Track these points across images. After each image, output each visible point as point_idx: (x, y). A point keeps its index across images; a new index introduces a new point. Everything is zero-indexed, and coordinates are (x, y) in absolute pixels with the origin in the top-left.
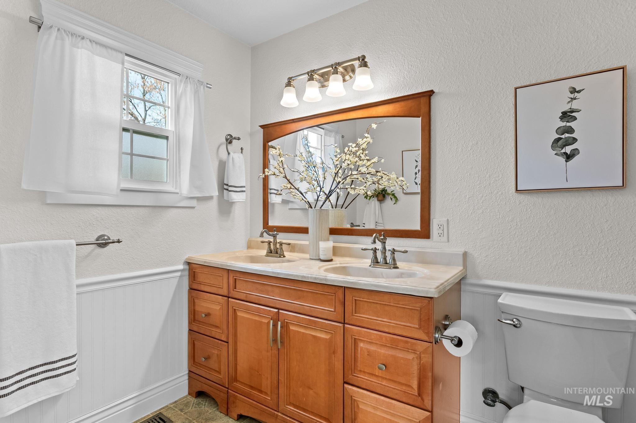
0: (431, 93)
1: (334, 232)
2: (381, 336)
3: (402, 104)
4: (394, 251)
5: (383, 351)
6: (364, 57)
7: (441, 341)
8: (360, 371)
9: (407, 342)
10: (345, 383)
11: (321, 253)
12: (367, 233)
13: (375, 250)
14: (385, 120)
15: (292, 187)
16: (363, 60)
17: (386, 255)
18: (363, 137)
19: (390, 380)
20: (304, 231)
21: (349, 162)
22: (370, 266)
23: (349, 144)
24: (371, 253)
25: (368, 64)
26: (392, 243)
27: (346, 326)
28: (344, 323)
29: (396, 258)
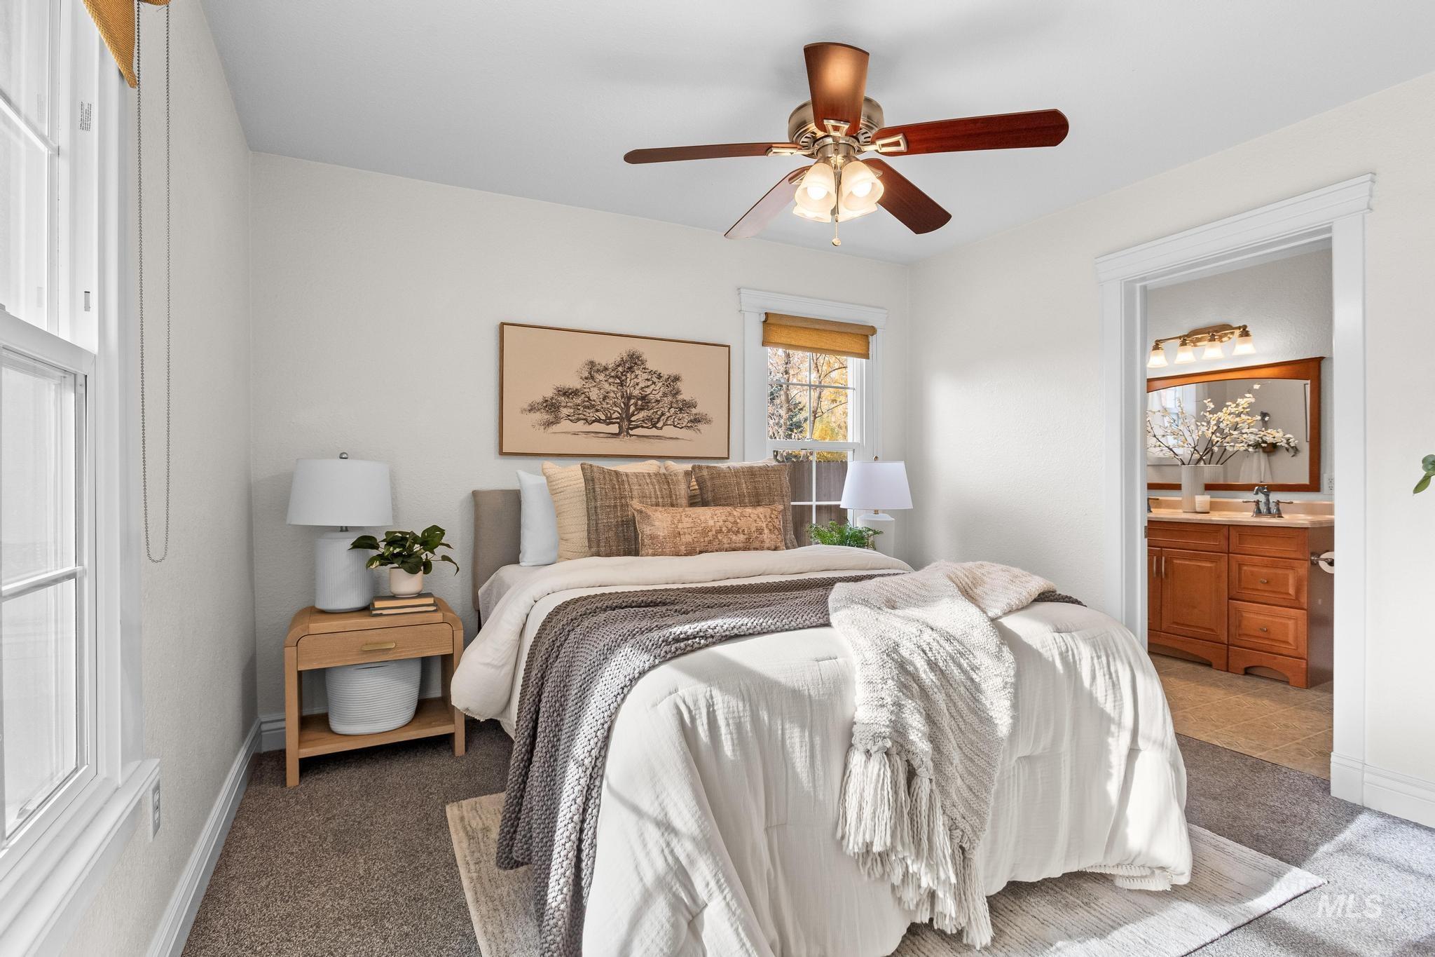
0: (1321, 359)
1: (1209, 487)
2: (1263, 559)
3: (1289, 367)
4: (1278, 503)
5: (1265, 570)
6: (1245, 327)
7: (1318, 563)
8: (1244, 588)
9: (1286, 562)
10: (1229, 599)
11: (1197, 505)
12: (1248, 488)
13: (1257, 503)
14: (1270, 381)
15: (1161, 444)
16: (1244, 330)
17: (1270, 506)
18: (1244, 397)
19: (1271, 591)
20: (1177, 487)
21: (1228, 423)
22: (1252, 516)
23: (1228, 404)
24: (1253, 506)
25: (1250, 333)
26: (1274, 497)
27: (1230, 555)
28: (1229, 553)
29: (1281, 509)
